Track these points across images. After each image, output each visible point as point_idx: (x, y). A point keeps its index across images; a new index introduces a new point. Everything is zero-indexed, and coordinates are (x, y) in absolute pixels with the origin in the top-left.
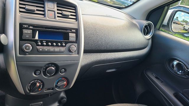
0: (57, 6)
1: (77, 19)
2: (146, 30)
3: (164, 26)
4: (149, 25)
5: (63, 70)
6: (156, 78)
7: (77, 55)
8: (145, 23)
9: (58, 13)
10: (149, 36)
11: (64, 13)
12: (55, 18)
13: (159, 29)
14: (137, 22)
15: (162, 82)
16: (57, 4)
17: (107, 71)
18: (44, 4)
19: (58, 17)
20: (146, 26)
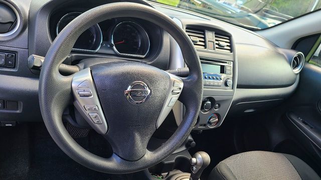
0: (216, 37)
1: (231, 50)
2: (295, 63)
3: (315, 57)
4: (299, 56)
5: (217, 105)
6: (304, 122)
7: (232, 90)
8: (295, 54)
9: (216, 44)
10: (297, 70)
11: (222, 43)
12: (214, 49)
13: (308, 62)
14: (285, 53)
15: (312, 128)
16: (215, 34)
17: (245, 111)
18: (204, 34)
19: (217, 48)
20: (296, 58)
